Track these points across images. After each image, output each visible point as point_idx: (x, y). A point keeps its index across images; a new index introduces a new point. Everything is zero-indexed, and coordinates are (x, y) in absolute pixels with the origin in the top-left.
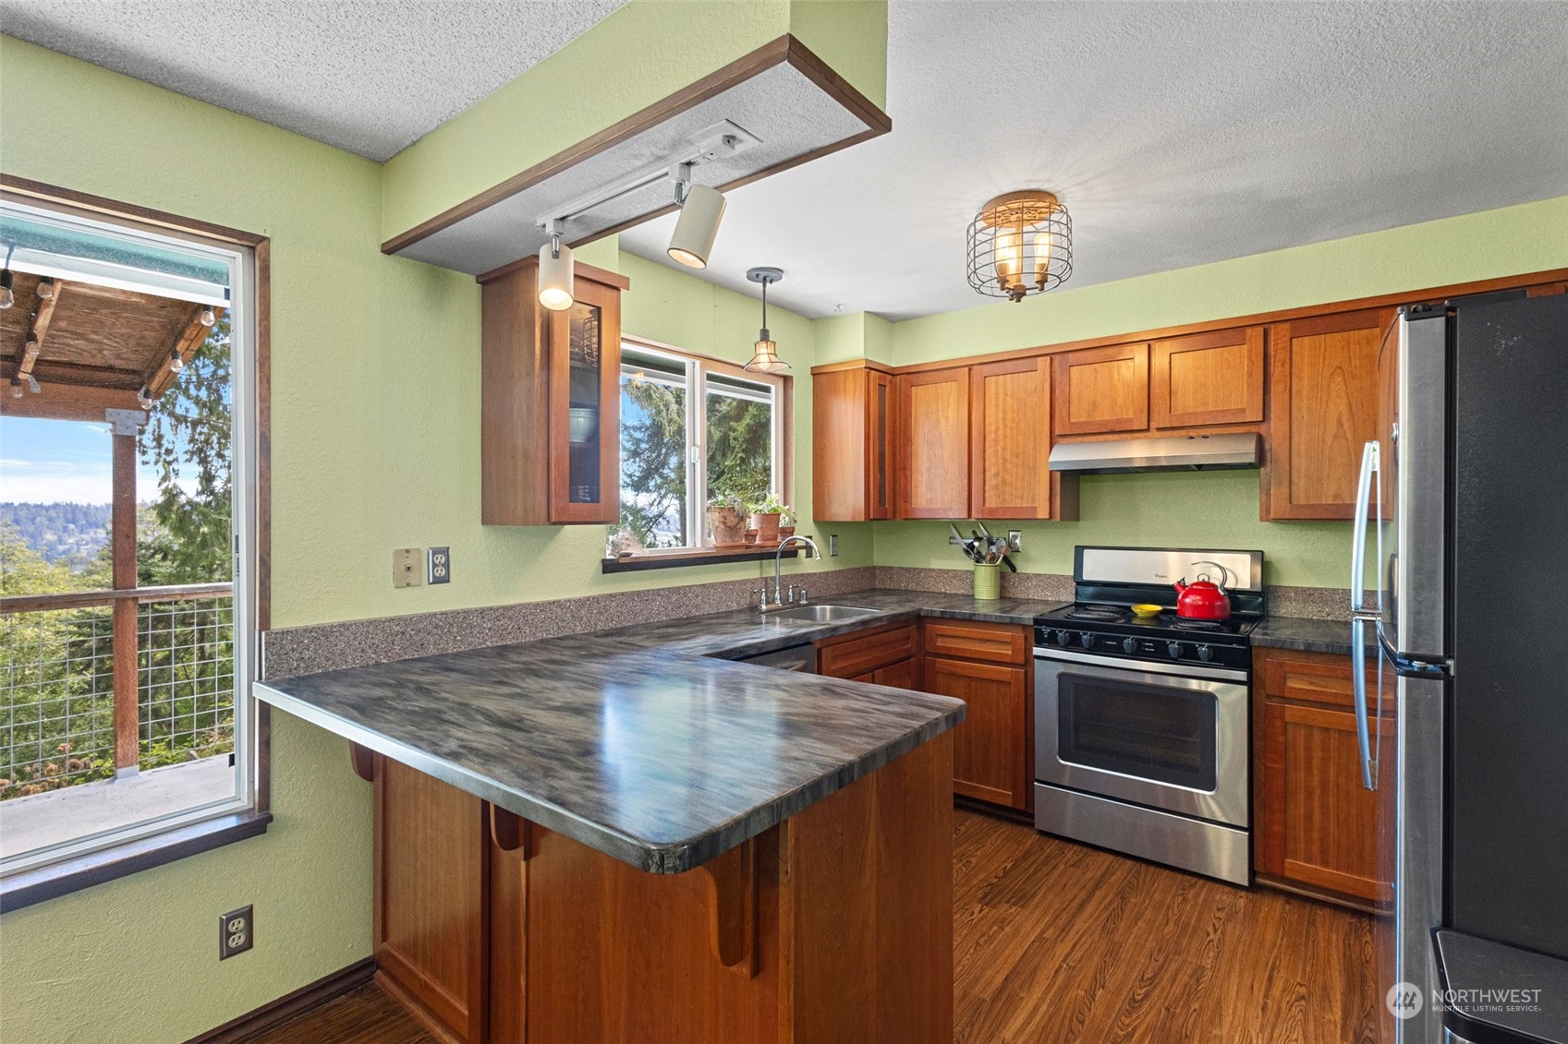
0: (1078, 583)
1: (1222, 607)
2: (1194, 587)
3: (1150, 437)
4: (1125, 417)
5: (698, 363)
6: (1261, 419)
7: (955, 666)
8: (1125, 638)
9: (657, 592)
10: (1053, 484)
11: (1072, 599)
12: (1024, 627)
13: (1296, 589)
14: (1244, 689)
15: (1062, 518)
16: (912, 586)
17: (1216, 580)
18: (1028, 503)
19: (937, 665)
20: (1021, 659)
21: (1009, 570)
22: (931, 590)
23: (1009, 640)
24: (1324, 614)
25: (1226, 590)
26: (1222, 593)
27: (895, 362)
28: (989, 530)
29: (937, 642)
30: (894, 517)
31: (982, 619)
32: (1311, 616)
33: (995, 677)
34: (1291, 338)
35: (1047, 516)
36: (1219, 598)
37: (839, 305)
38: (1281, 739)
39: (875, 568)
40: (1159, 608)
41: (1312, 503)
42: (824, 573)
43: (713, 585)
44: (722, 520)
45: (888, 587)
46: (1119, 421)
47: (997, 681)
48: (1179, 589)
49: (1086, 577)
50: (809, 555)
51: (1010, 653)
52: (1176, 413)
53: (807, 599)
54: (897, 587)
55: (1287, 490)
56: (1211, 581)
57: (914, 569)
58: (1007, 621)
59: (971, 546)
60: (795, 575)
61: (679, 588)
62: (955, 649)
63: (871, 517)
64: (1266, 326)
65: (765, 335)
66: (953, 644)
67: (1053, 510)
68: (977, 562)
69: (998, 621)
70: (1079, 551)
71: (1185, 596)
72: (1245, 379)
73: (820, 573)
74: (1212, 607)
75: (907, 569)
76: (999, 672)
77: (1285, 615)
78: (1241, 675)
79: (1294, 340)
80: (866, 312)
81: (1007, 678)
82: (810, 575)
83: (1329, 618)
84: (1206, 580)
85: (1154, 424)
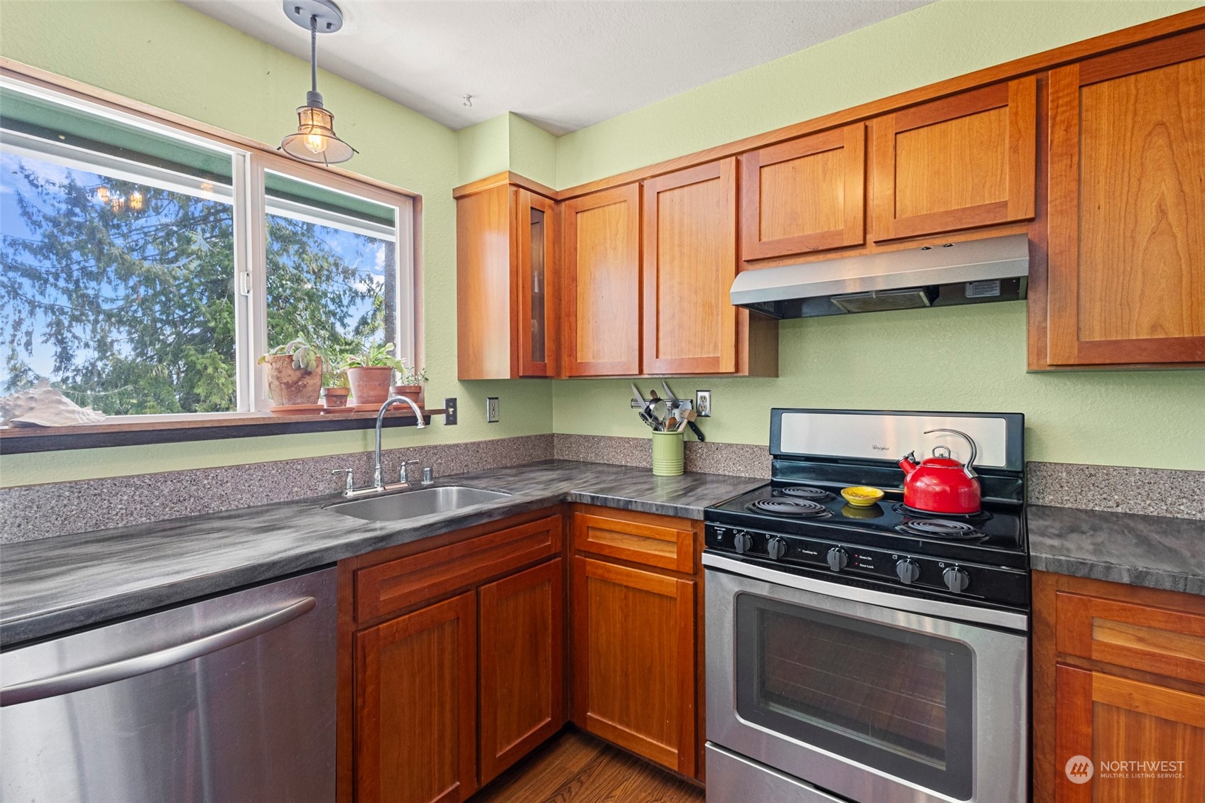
0: (776, 457)
1: (971, 495)
2: (929, 466)
3: (866, 255)
4: (832, 229)
5: (248, 154)
6: (1031, 215)
7: (609, 570)
8: (831, 546)
9: (126, 481)
10: (740, 327)
11: (768, 476)
12: (694, 522)
13: (1068, 467)
14: (1022, 642)
15: (753, 373)
16: (591, 457)
17: (963, 457)
18: (709, 352)
19: (588, 568)
20: (689, 567)
21: (695, 438)
22: (611, 462)
23: (674, 539)
24: (1111, 503)
25: (977, 470)
26: (970, 475)
27: (559, 185)
28: (675, 391)
29: (588, 536)
30: (558, 374)
31: (640, 509)
32: (1090, 506)
33: (657, 589)
34: (1081, 87)
35: (732, 369)
36: (968, 482)
37: (470, 97)
38: (1085, 729)
39: (552, 436)
40: (878, 493)
41: (1114, 338)
42: (474, 444)
43: (259, 466)
44: (276, 373)
45: (566, 458)
46: (823, 236)
47: (660, 595)
48: (907, 467)
49: (785, 449)
50: (452, 420)
51: (675, 556)
52: (904, 216)
53: (431, 479)
54: (575, 458)
55: (1074, 320)
56: (953, 457)
57: (594, 437)
58: (671, 513)
59: (648, 411)
60: (423, 448)
61: (180, 473)
62: (610, 547)
63: (521, 374)
64: (1040, 75)
65: (314, 101)
66: (606, 540)
67: (740, 361)
68: (656, 429)
69: (659, 512)
70: (776, 413)
71: (915, 479)
72: (1007, 158)
73: (466, 444)
74: (955, 494)
75: (586, 438)
76: (661, 581)
77: (1053, 504)
78: (1018, 621)
79: (1085, 90)
80: (512, 113)
81: (672, 592)
82: (449, 447)
83: (1119, 510)
84: (946, 455)
85: (871, 238)
